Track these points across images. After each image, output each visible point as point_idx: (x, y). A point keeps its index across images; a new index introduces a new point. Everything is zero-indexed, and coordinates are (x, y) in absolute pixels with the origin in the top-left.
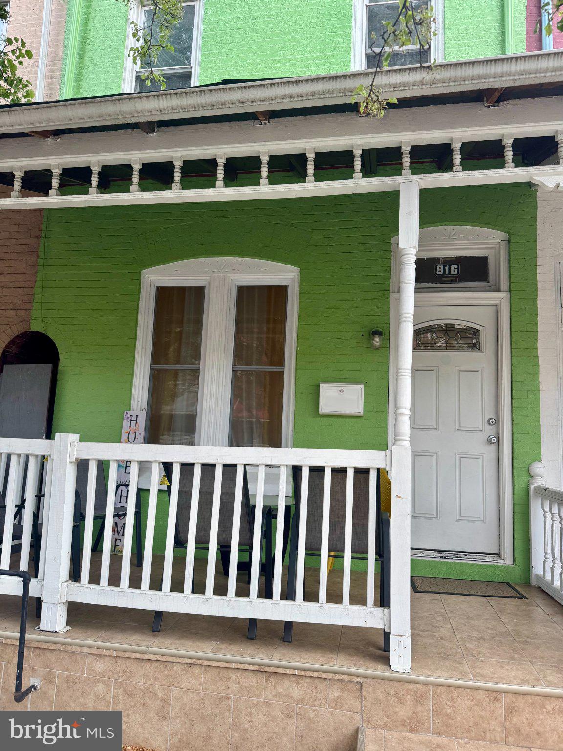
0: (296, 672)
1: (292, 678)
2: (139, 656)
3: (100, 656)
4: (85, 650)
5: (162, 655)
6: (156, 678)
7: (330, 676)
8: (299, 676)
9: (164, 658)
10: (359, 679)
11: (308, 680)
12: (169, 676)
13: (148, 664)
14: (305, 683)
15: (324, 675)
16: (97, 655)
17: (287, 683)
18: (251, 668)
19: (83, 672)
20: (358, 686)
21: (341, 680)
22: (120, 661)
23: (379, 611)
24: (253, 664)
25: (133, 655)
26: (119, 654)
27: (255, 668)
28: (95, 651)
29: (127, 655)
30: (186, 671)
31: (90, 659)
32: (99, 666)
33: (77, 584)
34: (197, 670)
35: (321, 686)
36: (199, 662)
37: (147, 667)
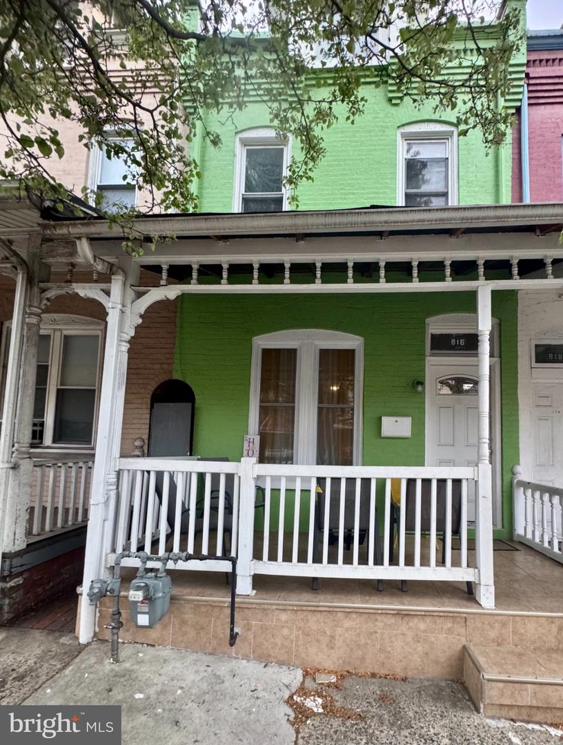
0: (423, 613)
1: (419, 617)
2: (313, 609)
3: (285, 610)
4: (274, 607)
5: (330, 607)
6: (325, 623)
7: (446, 614)
8: (424, 615)
9: (331, 609)
10: (465, 615)
11: (430, 618)
12: (334, 620)
13: (319, 614)
14: (428, 620)
15: (441, 614)
16: (282, 610)
17: (416, 620)
18: (392, 612)
19: (272, 621)
20: (464, 619)
21: (453, 617)
22: (299, 613)
23: (471, 570)
24: (394, 610)
25: (309, 609)
26: (299, 608)
27: (395, 612)
28: (281, 607)
29: (304, 608)
30: (347, 617)
31: (278, 612)
32: (284, 617)
33: (261, 562)
34: (354, 616)
35: (439, 621)
36: (357, 610)
37: (319, 615)
